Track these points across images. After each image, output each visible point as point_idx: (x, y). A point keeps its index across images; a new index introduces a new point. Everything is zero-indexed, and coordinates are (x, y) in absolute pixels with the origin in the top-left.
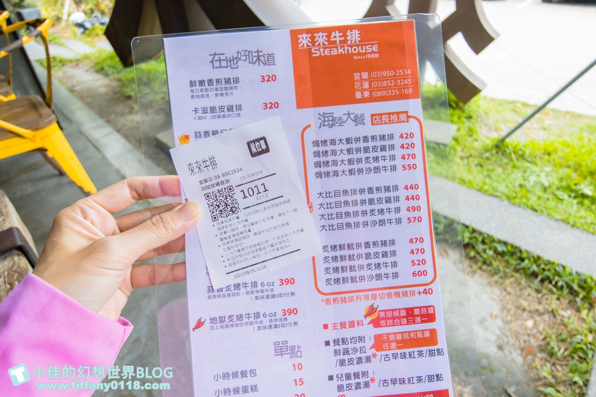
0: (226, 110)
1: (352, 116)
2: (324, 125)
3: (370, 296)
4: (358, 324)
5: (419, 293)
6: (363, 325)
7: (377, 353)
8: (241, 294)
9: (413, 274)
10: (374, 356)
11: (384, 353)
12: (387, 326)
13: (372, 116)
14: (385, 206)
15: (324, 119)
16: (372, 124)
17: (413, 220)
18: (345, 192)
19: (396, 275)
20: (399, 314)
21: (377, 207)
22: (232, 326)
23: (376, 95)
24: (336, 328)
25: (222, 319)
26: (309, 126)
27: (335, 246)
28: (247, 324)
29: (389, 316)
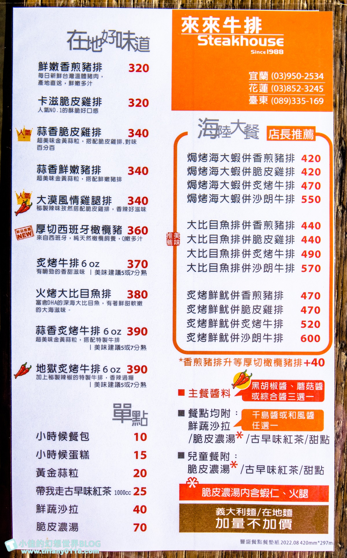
0: (80, 103)
1: (243, 127)
2: (205, 135)
3: (243, 361)
4: (223, 393)
5: (307, 363)
6: (229, 395)
7: (244, 432)
8: (78, 340)
9: (302, 338)
10: (240, 435)
11: (253, 433)
12: (260, 400)
13: (269, 128)
14: (274, 247)
15: (206, 127)
16: (268, 139)
17: (308, 268)
18: (225, 224)
19: (279, 338)
20: (278, 387)
21: (263, 247)
22: (64, 377)
23: (276, 102)
24: (195, 395)
25: (51, 368)
26: (185, 134)
27: (204, 293)
28: (82, 377)
29: (264, 388)
